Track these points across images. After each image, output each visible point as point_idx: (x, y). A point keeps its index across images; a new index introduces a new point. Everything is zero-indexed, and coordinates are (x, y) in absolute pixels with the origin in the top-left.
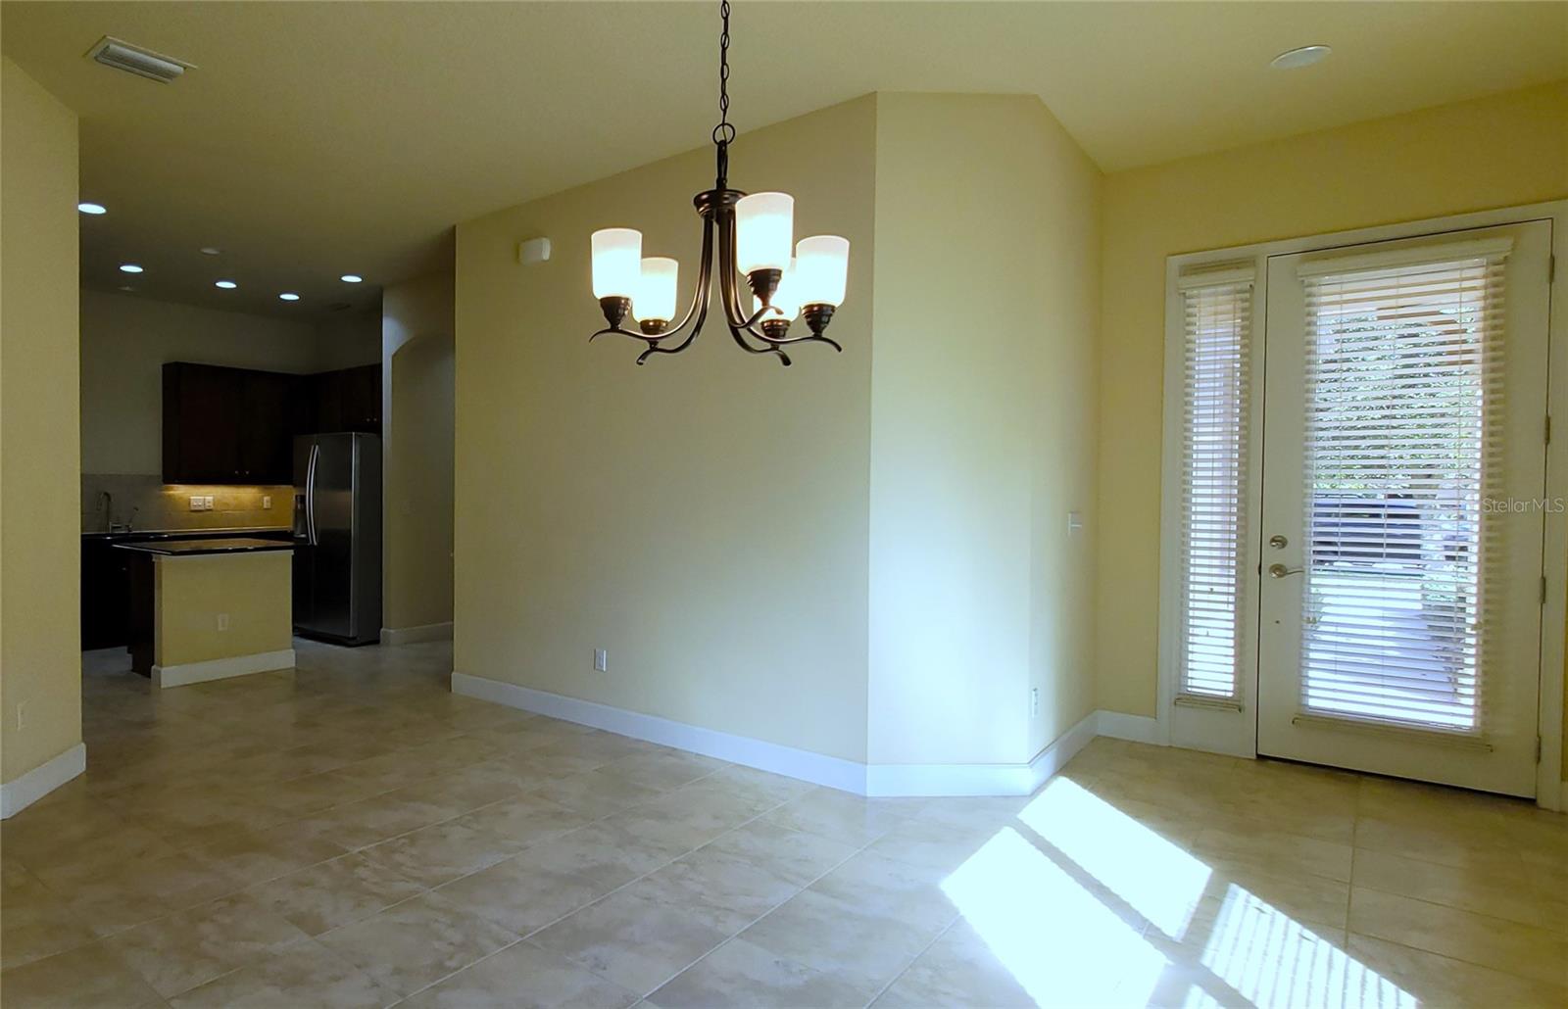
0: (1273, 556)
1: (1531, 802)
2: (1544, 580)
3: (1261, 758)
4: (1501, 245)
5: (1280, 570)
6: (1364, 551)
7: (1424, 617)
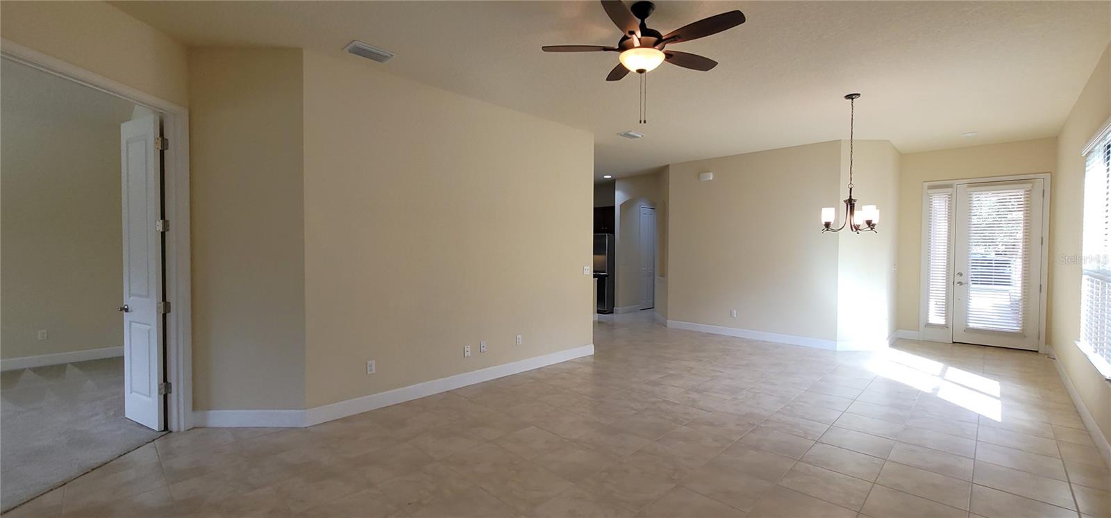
0: (958, 279)
1: (1037, 351)
2: (1041, 286)
3: (954, 342)
4: (1029, 186)
5: (960, 283)
6: (985, 280)
7: (1011, 307)
